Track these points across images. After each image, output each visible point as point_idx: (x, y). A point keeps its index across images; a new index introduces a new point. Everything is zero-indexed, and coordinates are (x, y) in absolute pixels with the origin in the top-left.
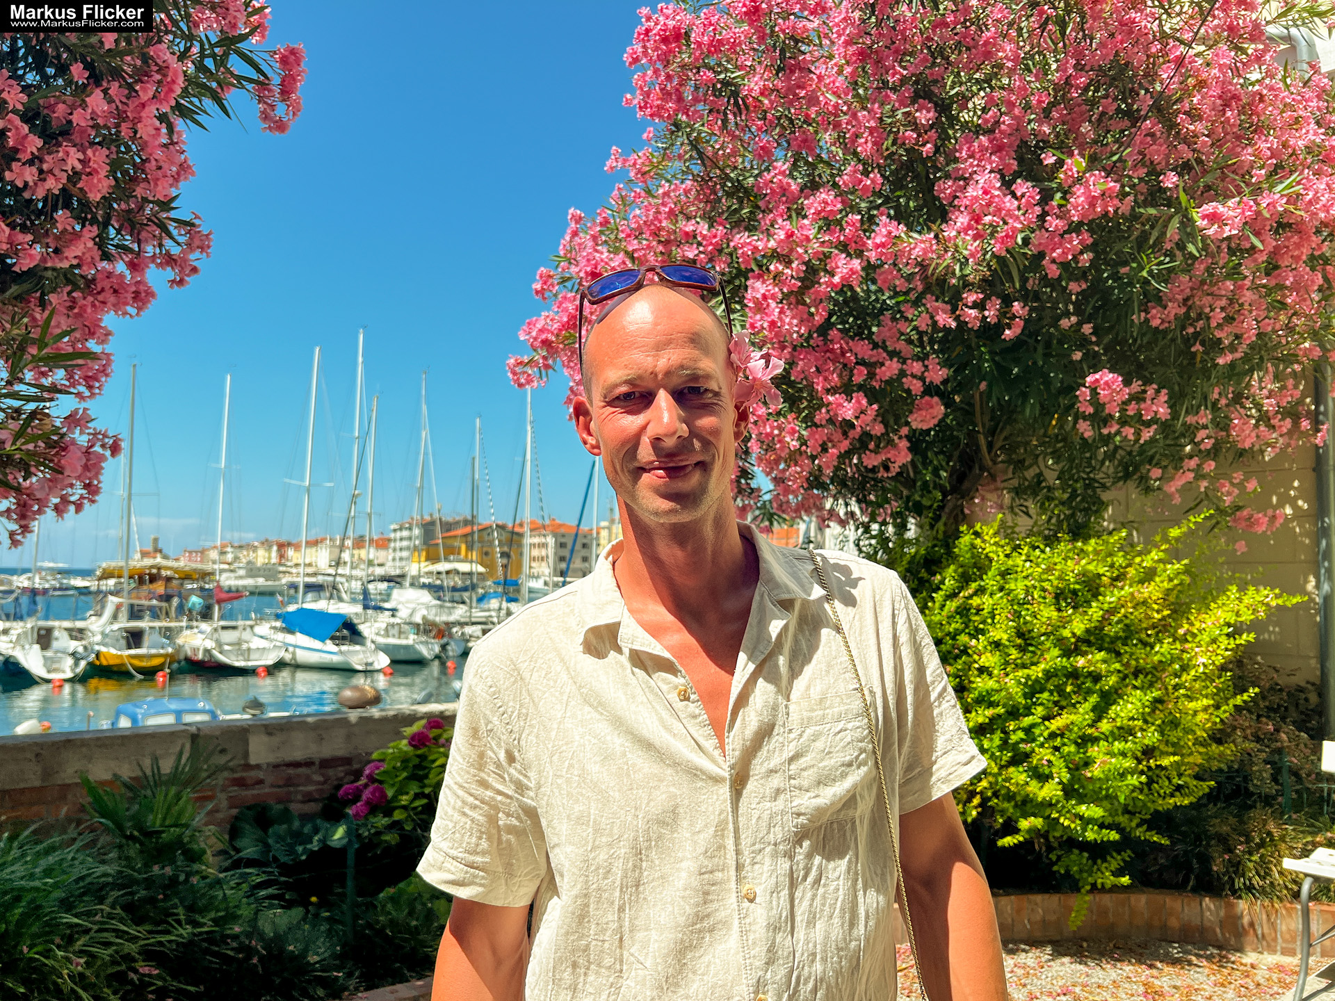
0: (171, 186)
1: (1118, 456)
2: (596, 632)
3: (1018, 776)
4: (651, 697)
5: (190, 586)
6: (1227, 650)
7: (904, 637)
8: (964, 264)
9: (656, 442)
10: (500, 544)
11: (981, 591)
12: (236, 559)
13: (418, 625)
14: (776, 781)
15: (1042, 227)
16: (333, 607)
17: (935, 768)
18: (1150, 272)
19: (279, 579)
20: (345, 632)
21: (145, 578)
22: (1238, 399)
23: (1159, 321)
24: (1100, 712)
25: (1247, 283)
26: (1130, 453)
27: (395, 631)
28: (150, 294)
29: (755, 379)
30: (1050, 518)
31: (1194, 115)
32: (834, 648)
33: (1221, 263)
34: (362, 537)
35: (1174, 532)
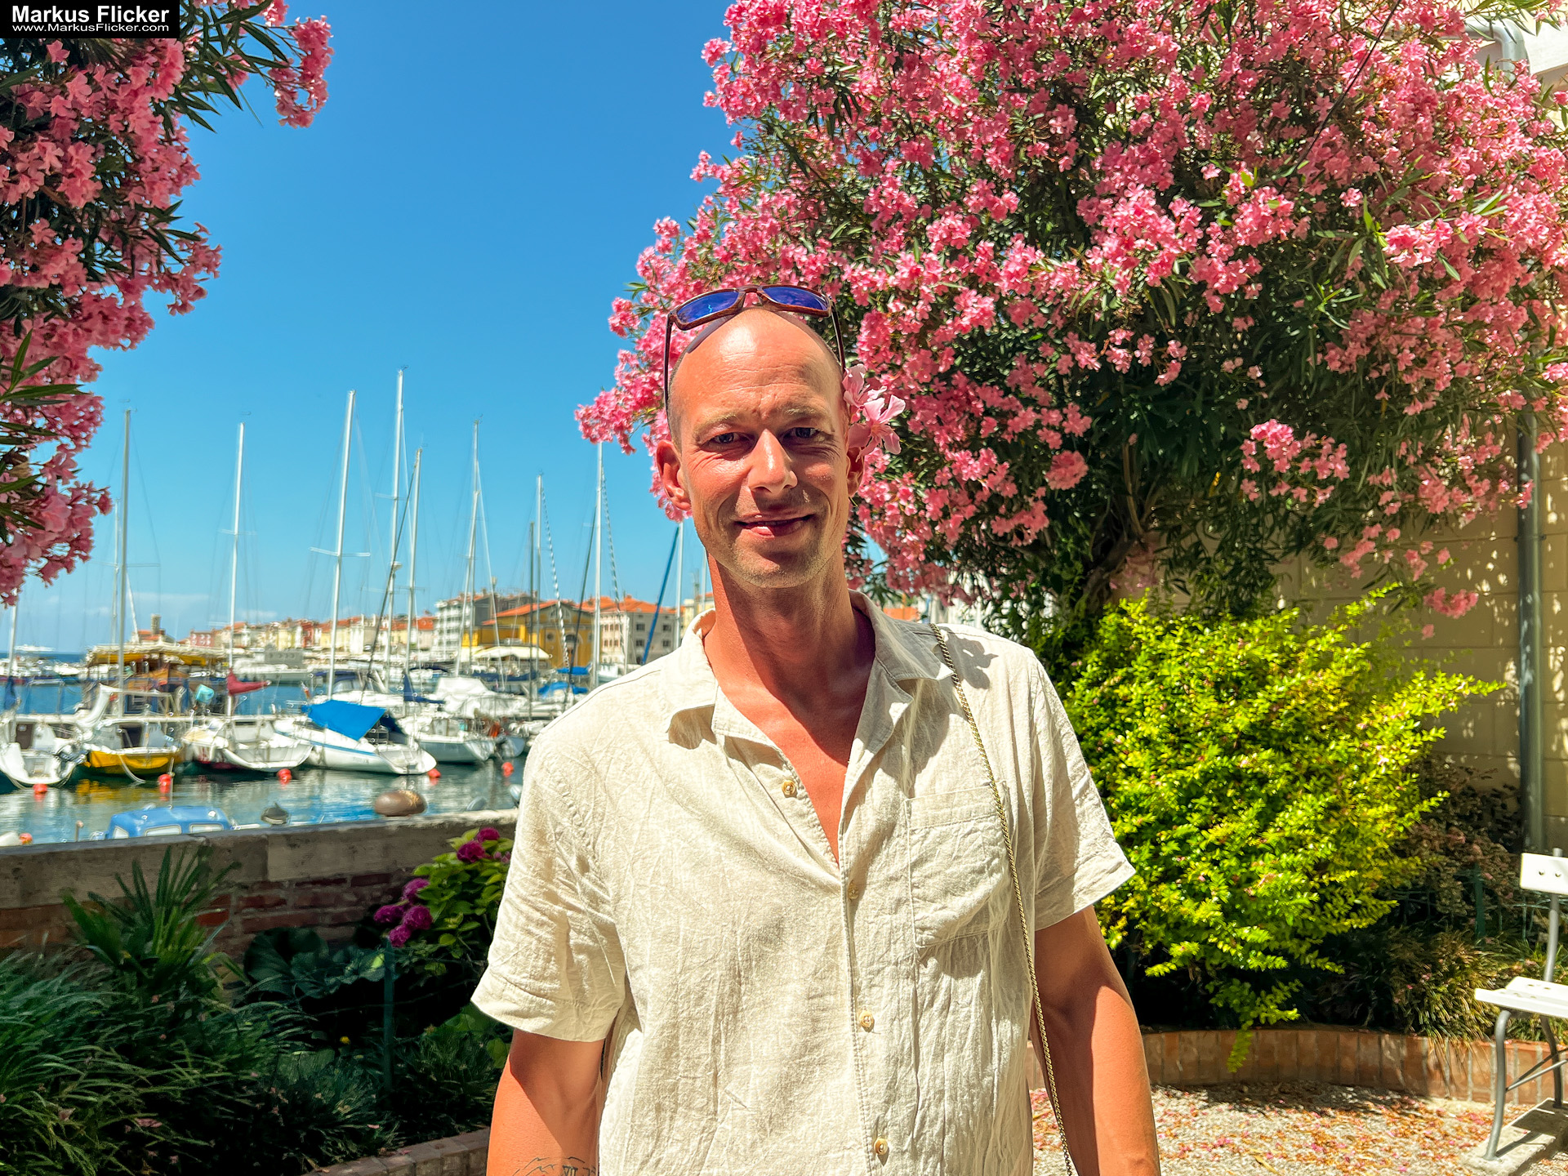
0: (171, 191)
1: (1290, 523)
2: (684, 716)
3: (1170, 894)
4: (751, 793)
5: (198, 674)
6: (1412, 747)
7: (1042, 725)
8: (1110, 298)
9: (759, 491)
10: (566, 625)
11: (1129, 679)
12: (253, 642)
13: (470, 720)
14: (896, 891)
15: (1203, 252)
16: (368, 699)
17: (1077, 875)
18: (1329, 307)
19: (305, 667)
20: (383, 728)
21: (146, 665)
22: (1428, 455)
23: (1338, 364)
24: (1266, 819)
25: (1442, 319)
26: (1303, 519)
27: (442, 727)
28: (147, 322)
29: (872, 422)
30: (1210, 594)
31: (1379, 122)
32: (961, 736)
33: (1411, 297)
34: (402, 617)
35: (1353, 609)
